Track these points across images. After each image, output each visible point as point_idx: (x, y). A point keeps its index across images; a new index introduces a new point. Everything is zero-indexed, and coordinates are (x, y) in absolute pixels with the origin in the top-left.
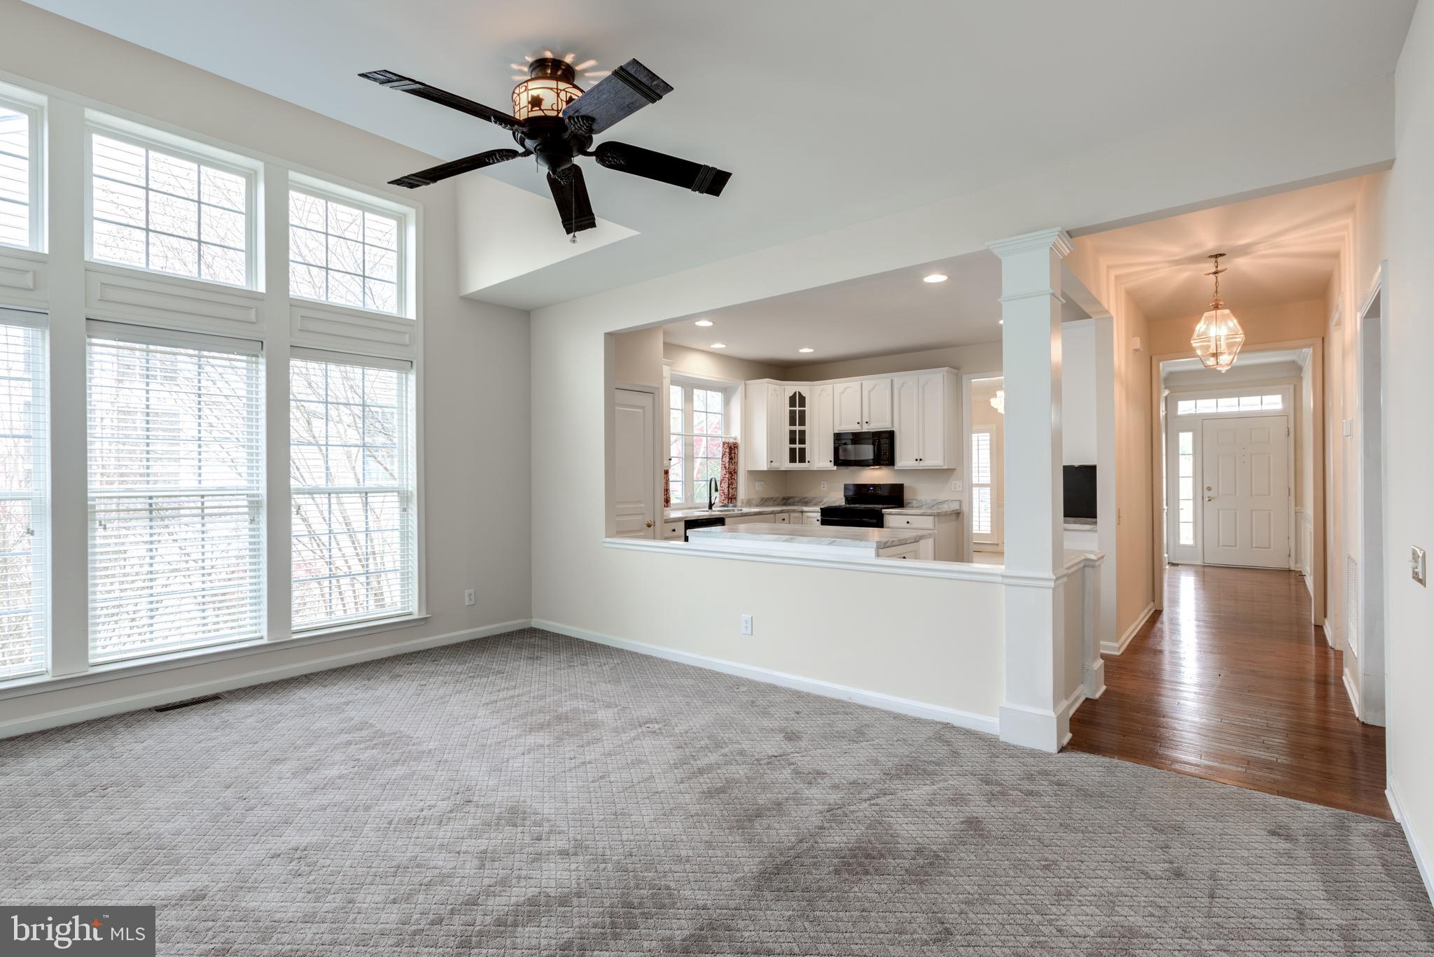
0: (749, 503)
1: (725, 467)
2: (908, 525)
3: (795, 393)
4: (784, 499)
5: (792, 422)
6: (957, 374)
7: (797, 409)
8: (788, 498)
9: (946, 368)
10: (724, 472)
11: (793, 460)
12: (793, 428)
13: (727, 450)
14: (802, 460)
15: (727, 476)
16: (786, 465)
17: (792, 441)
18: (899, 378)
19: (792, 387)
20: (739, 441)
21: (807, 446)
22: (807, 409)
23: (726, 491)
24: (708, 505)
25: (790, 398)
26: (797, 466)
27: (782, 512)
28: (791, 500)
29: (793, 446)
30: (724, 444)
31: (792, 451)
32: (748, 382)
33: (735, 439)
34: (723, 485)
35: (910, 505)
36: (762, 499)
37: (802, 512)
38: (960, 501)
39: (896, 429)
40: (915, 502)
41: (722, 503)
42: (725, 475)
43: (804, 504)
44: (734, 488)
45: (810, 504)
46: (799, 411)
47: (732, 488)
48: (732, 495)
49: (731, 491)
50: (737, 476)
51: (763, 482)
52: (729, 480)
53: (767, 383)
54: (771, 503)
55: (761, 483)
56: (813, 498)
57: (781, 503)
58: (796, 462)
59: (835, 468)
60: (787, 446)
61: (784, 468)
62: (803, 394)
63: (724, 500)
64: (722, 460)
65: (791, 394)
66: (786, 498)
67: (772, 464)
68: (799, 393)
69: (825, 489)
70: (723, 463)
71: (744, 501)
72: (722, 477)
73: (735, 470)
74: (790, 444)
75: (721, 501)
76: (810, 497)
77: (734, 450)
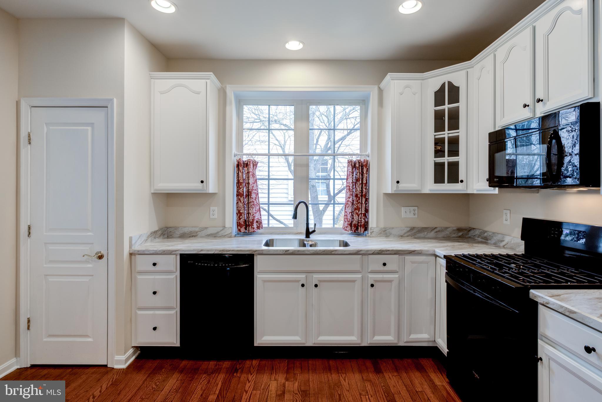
0: (385, 233)
1: (350, 190)
3: (444, 84)
4: (459, 230)
5: (439, 127)
7: (447, 106)
8: (470, 229)
10: (349, 195)
11: (439, 179)
12: (440, 135)
14: (454, 178)
15: (351, 200)
16: (430, 187)
17: (439, 153)
19: (439, 78)
21: (461, 158)
22: (461, 103)
23: (350, 217)
25: (436, 93)
26: (447, 188)
27: (381, 252)
28: (471, 233)
29: (440, 160)
30: (349, 162)
31: (439, 168)
32: (382, 85)
33: (367, 156)
34: (346, 209)
36: (412, 229)
37: (435, 255)
41: (345, 230)
42: (349, 198)
43: (483, 240)
44: (361, 214)
45: (489, 241)
46: (449, 109)
47: (357, 214)
48: (358, 223)
49: (356, 217)
50: (367, 200)
51: (416, 208)
52: (353, 204)
53: (392, 80)
54: (432, 234)
55: (412, 208)
56: (494, 233)
57: (454, 235)
58: (444, 182)
59: (496, 191)
60: (430, 160)
61: (426, 191)
62: (456, 84)
63: (347, 227)
64: (347, 181)
65: (437, 88)
66: (465, 229)
67: (400, 185)
68: (450, 83)
69: (508, 222)
70: (348, 185)
71: (374, 230)
72: (347, 200)
73: (362, 192)
74: (435, 157)
75: (344, 228)
76: (491, 232)
77: (362, 169)
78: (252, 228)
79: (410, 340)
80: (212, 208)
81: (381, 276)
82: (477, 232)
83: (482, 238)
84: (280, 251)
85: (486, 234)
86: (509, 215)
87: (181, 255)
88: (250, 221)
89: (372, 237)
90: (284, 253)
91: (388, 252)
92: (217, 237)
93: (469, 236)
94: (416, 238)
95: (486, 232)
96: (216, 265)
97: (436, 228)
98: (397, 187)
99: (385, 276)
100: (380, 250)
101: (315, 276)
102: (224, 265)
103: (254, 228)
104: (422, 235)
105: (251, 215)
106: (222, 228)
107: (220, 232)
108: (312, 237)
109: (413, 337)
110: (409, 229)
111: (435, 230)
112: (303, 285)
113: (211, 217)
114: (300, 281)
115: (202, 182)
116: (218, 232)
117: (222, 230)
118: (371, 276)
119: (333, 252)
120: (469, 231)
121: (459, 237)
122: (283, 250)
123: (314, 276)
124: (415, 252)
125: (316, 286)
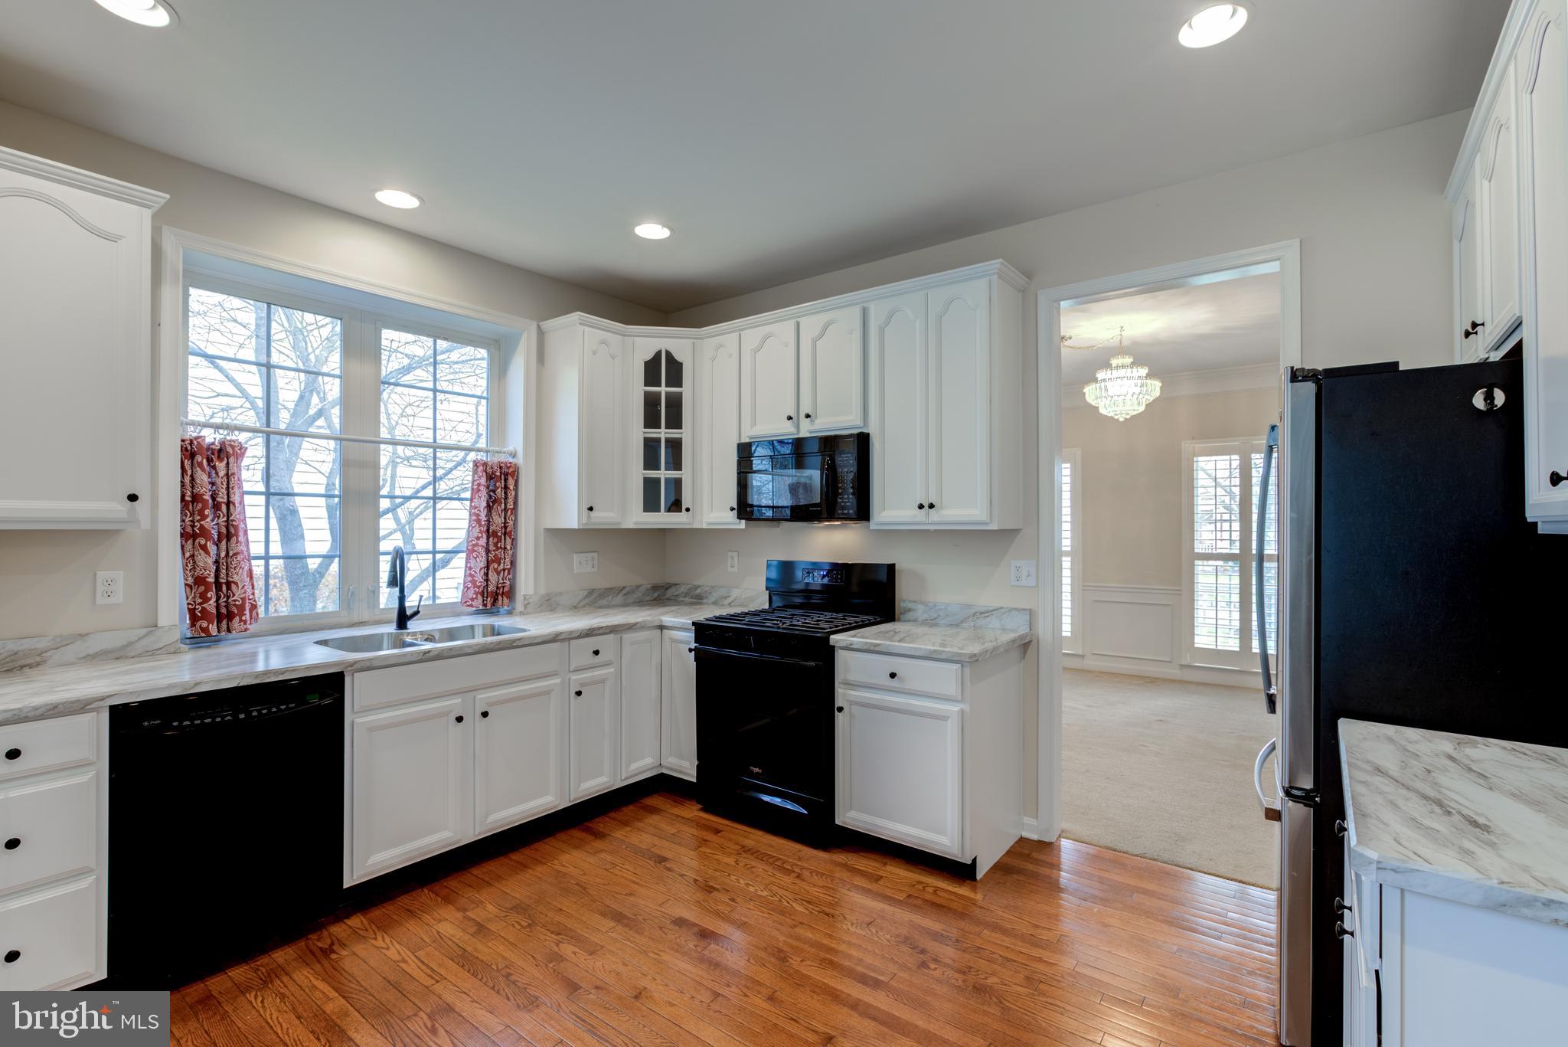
0: (549, 604)
1: (478, 521)
2: (894, 683)
3: (658, 354)
4: (655, 588)
5: (651, 421)
6: (1023, 291)
7: (663, 389)
8: (668, 586)
9: (996, 264)
10: (476, 532)
11: (651, 504)
12: (653, 433)
13: (483, 481)
14: (676, 506)
15: (483, 542)
16: (637, 517)
17: (651, 462)
18: (880, 300)
19: (650, 340)
20: (520, 460)
21: (685, 474)
22: (686, 390)
23: (479, 578)
24: (395, 615)
25: (647, 364)
26: (662, 519)
27: (590, 633)
28: (670, 593)
29: (652, 474)
30: (476, 464)
31: (651, 487)
32: (549, 324)
33: (514, 455)
34: (473, 561)
35: (910, 616)
36: (591, 592)
37: (662, 628)
38: (1030, 610)
39: (873, 429)
40: (920, 608)
41: (468, 606)
42: (478, 538)
43: (694, 600)
44: (504, 570)
45: (705, 601)
46: (666, 393)
47: (496, 570)
48: (498, 588)
49: (493, 577)
50: (514, 541)
51: (596, 555)
52: (488, 551)
53: (580, 324)
54: (619, 599)
55: (590, 555)
56: (713, 587)
57: (648, 598)
58: (659, 510)
59: (743, 524)
60: (637, 473)
61: (629, 524)
62: (678, 357)
63: (472, 599)
64: (471, 503)
65: (649, 356)
66: (662, 587)
67: (592, 514)
68: (668, 354)
69: (735, 570)
70: (473, 511)
71: (531, 600)
72: (471, 544)
73: (505, 527)
74: (644, 469)
75: (466, 602)
76: (708, 586)
77: (506, 480)
78: (241, 621)
79: (632, 773)
80: (102, 575)
81: (590, 674)
82: (683, 589)
83: (692, 597)
84: (412, 655)
85: (699, 591)
86: (736, 559)
87: (114, 710)
88: (235, 605)
89: (527, 614)
90: (420, 658)
91: (601, 631)
92: (127, 657)
93: (667, 597)
94: (601, 607)
95: (699, 587)
96: (242, 716)
97: (624, 588)
98: (589, 517)
99: (596, 673)
100: (589, 629)
101: (482, 696)
102: (264, 712)
103: (245, 622)
104: (604, 602)
105: (240, 588)
106: (144, 631)
107: (137, 641)
108: (413, 626)
109: (635, 766)
110: (586, 593)
111: (624, 592)
112: (460, 719)
113: (100, 601)
114: (451, 711)
115: (133, 498)
116: (130, 644)
117: (144, 636)
118: (574, 677)
119: (514, 642)
120: (667, 588)
121: (655, 600)
122: (418, 653)
123: (479, 697)
124: (638, 626)
125: (485, 714)
